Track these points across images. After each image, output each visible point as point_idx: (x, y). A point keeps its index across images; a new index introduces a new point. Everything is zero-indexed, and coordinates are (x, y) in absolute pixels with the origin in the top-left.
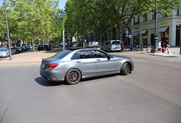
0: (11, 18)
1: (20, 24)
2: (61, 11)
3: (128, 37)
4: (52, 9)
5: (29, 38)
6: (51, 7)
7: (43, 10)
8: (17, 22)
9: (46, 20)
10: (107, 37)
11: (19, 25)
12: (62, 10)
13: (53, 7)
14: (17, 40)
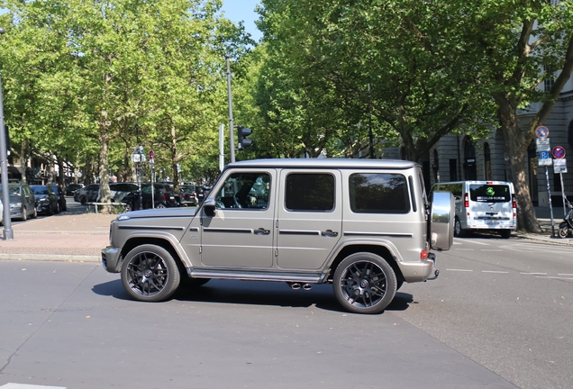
0: (14, 57)
1: (52, 84)
2: (235, 29)
3: (551, 167)
4: (190, 22)
5: (87, 148)
6: (189, 12)
7: (151, 24)
8: (38, 76)
9: (163, 68)
10: (474, 164)
11: (43, 91)
12: (237, 26)
13: (198, 12)
14: (31, 154)
